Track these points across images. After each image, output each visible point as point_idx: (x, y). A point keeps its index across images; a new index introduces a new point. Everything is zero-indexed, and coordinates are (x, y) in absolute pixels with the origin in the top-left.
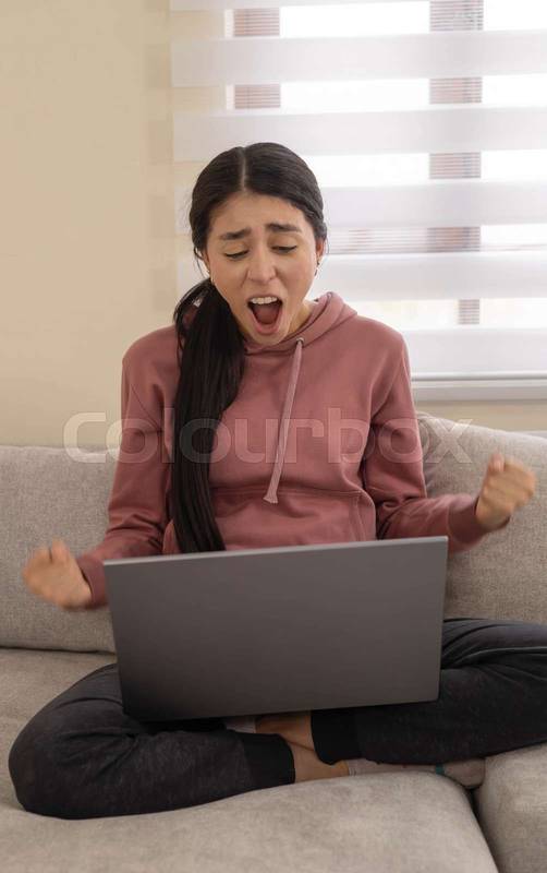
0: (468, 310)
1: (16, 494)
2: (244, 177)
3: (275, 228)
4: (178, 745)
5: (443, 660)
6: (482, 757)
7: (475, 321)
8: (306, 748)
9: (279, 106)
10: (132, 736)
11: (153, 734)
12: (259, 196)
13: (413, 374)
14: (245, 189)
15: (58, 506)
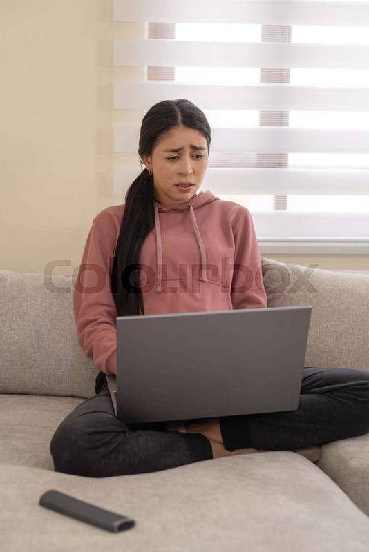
0: (281, 203)
1: (26, 301)
2: (180, 118)
3: (194, 148)
4: (149, 438)
5: (302, 388)
6: (320, 445)
7: (284, 207)
8: (218, 442)
9: (173, 80)
10: (124, 432)
11: (134, 431)
12: (189, 129)
13: (258, 238)
14: (181, 124)
15: (53, 308)
